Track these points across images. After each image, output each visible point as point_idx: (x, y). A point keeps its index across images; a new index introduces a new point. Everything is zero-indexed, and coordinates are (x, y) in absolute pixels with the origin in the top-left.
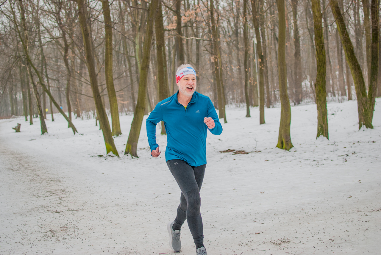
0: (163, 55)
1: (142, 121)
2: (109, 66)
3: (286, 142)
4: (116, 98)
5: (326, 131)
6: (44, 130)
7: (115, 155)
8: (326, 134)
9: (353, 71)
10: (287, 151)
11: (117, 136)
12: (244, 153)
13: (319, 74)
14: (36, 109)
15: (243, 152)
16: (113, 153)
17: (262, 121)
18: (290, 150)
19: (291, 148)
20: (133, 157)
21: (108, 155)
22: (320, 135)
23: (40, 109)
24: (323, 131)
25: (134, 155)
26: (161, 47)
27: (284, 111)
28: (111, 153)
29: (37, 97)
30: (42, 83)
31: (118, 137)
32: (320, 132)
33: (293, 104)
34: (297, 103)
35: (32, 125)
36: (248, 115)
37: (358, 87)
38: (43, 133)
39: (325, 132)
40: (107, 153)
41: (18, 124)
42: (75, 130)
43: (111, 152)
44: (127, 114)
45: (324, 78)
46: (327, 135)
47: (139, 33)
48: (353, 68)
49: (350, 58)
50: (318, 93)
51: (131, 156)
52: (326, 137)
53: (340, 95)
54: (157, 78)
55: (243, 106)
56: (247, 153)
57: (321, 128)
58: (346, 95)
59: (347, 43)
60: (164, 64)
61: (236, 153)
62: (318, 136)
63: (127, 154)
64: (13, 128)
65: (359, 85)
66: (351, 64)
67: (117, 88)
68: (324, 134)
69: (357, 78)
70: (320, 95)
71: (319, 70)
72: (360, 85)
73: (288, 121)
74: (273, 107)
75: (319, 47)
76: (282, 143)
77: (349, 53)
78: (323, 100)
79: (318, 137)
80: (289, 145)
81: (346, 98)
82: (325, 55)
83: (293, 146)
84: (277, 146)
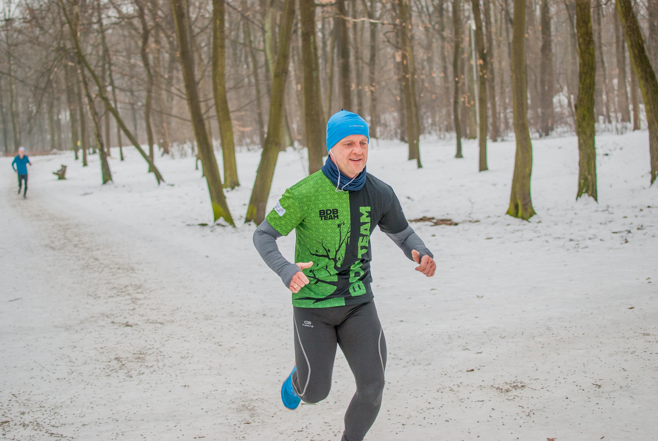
0: (312, 50)
1: (275, 165)
2: (219, 68)
3: (524, 205)
4: (230, 123)
5: (593, 186)
6: (107, 176)
7: (228, 224)
8: (592, 192)
9: (642, 82)
10: (525, 222)
11: (233, 188)
12: (450, 224)
13: (583, 88)
14: (92, 139)
15: (449, 222)
16: (225, 220)
17: (483, 167)
18: (530, 220)
19: (531, 216)
21: (216, 223)
22: (583, 195)
23: (99, 141)
24: (588, 187)
26: (309, 36)
27: (520, 153)
28: (221, 220)
29: (94, 119)
30: (104, 96)
31: (234, 191)
32: (583, 189)
33: (537, 135)
34: (544, 134)
35: (86, 168)
36: (459, 155)
37: (651, 110)
38: (105, 182)
39: (591, 188)
40: (216, 219)
41: (62, 166)
42: (159, 178)
43: (221, 218)
44: (249, 150)
45: (592, 95)
46: (594, 195)
47: (271, 10)
48: (642, 77)
49: (639, 60)
50: (580, 120)
52: (593, 197)
53: (619, 120)
54: (301, 88)
55: (451, 139)
56: (456, 224)
57: (584, 183)
58: (629, 120)
59: (634, 33)
60: (314, 66)
61: (436, 224)
62: (579, 195)
63: (249, 223)
64: (54, 173)
65: (652, 106)
66: (639, 70)
67: (232, 106)
68: (590, 192)
69: (649, 95)
70: (584, 124)
71: (583, 80)
72: (654, 108)
73: (527, 169)
74: (503, 140)
75: (584, 40)
76: (516, 207)
77: (636, 51)
78: (588, 133)
79: (579, 198)
80: (529, 210)
81: (630, 125)
82: (594, 55)
83: (535, 213)
84: (508, 213)
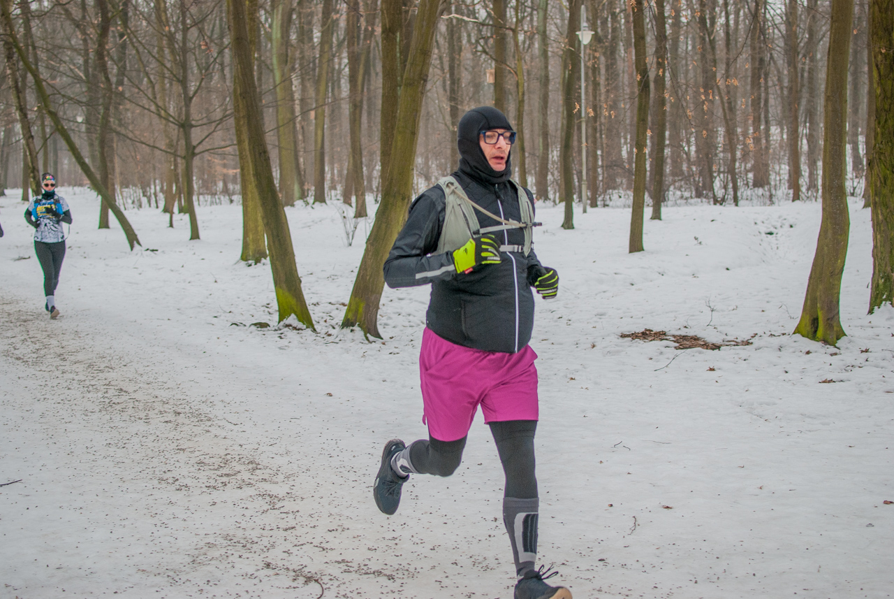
3: (828, 319)
7: (305, 327)
11: (257, 261)
12: (706, 346)
13: (883, 133)
15: (701, 343)
16: (299, 320)
17: (636, 245)
18: (837, 345)
19: (838, 339)
20: (368, 335)
21: (282, 323)
22: (884, 302)
23: (34, 177)
25: (371, 330)
26: (394, 33)
28: (292, 319)
30: (51, 109)
31: (258, 264)
32: (881, 295)
36: (568, 224)
40: (282, 317)
42: (132, 238)
43: (293, 316)
50: (878, 184)
51: (362, 333)
56: (716, 347)
57: (885, 283)
60: (399, 78)
62: (875, 304)
63: (351, 328)
76: (815, 322)
79: (876, 308)
80: (835, 329)
83: (846, 335)
84: (797, 331)
